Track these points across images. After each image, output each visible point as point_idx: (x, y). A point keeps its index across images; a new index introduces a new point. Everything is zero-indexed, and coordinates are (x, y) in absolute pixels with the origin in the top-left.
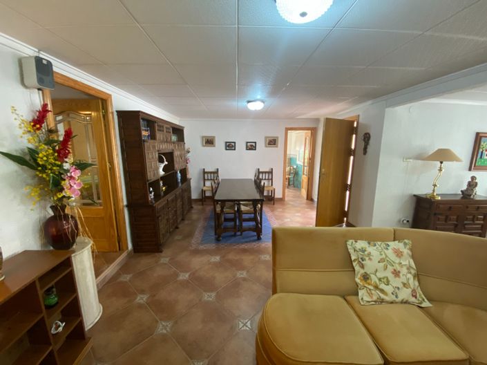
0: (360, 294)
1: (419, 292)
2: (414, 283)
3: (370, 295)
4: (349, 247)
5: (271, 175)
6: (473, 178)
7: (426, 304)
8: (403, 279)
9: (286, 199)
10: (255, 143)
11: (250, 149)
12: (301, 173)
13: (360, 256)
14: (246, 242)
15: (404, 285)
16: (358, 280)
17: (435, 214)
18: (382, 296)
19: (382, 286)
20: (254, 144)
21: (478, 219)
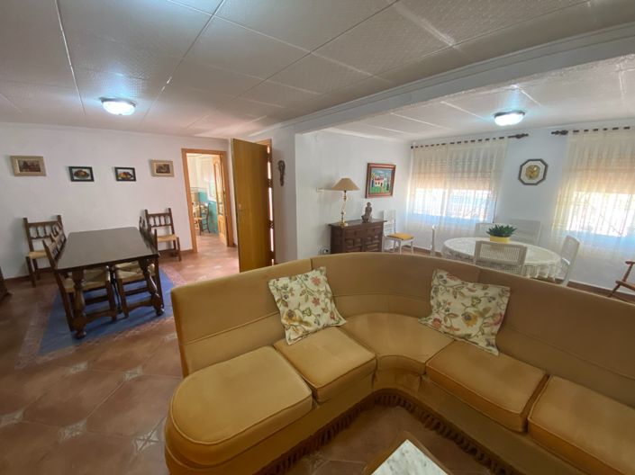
0: (287, 335)
1: (336, 313)
2: (331, 306)
3: (296, 331)
4: (271, 288)
5: (169, 219)
6: (369, 204)
7: (343, 322)
8: (322, 305)
9: (199, 250)
10: (133, 169)
11: (123, 180)
12: (215, 212)
13: (283, 295)
14: (138, 325)
15: (324, 310)
16: (284, 321)
17: (346, 240)
18: (307, 328)
19: (306, 319)
20: (130, 172)
21: (375, 239)
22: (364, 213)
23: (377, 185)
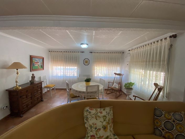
6: (33, 74)
17: (21, 97)
22: (30, 79)
23: (36, 66)
